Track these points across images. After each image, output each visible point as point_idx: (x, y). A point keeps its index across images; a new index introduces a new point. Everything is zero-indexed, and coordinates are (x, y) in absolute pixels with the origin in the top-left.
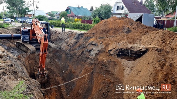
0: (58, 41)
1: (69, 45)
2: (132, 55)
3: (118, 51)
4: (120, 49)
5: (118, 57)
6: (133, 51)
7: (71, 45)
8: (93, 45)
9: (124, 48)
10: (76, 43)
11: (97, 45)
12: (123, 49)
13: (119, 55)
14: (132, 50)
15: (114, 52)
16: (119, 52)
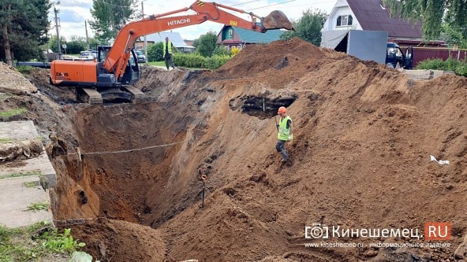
0: (155, 87)
1: (171, 94)
2: (269, 108)
3: (244, 101)
4: (248, 97)
5: (244, 112)
6: (269, 99)
7: (174, 93)
8: (209, 91)
9: (256, 95)
10: (184, 89)
11: (215, 91)
12: (254, 96)
13: (246, 109)
14: (268, 97)
15: (239, 102)
16: (246, 103)
